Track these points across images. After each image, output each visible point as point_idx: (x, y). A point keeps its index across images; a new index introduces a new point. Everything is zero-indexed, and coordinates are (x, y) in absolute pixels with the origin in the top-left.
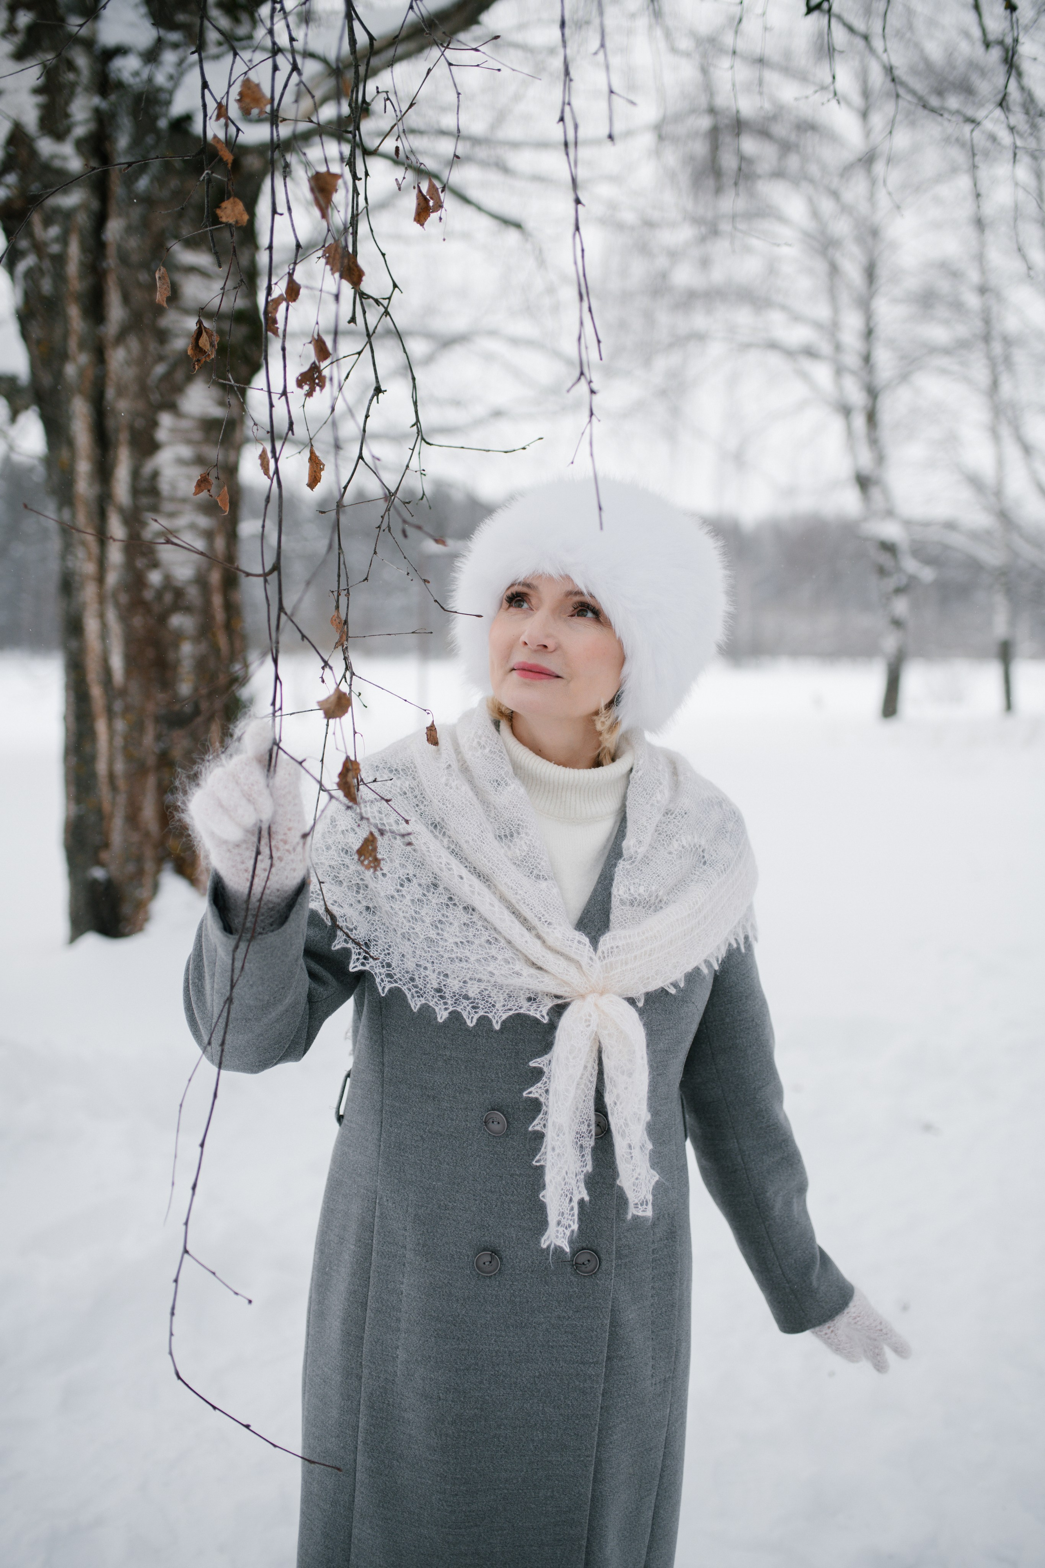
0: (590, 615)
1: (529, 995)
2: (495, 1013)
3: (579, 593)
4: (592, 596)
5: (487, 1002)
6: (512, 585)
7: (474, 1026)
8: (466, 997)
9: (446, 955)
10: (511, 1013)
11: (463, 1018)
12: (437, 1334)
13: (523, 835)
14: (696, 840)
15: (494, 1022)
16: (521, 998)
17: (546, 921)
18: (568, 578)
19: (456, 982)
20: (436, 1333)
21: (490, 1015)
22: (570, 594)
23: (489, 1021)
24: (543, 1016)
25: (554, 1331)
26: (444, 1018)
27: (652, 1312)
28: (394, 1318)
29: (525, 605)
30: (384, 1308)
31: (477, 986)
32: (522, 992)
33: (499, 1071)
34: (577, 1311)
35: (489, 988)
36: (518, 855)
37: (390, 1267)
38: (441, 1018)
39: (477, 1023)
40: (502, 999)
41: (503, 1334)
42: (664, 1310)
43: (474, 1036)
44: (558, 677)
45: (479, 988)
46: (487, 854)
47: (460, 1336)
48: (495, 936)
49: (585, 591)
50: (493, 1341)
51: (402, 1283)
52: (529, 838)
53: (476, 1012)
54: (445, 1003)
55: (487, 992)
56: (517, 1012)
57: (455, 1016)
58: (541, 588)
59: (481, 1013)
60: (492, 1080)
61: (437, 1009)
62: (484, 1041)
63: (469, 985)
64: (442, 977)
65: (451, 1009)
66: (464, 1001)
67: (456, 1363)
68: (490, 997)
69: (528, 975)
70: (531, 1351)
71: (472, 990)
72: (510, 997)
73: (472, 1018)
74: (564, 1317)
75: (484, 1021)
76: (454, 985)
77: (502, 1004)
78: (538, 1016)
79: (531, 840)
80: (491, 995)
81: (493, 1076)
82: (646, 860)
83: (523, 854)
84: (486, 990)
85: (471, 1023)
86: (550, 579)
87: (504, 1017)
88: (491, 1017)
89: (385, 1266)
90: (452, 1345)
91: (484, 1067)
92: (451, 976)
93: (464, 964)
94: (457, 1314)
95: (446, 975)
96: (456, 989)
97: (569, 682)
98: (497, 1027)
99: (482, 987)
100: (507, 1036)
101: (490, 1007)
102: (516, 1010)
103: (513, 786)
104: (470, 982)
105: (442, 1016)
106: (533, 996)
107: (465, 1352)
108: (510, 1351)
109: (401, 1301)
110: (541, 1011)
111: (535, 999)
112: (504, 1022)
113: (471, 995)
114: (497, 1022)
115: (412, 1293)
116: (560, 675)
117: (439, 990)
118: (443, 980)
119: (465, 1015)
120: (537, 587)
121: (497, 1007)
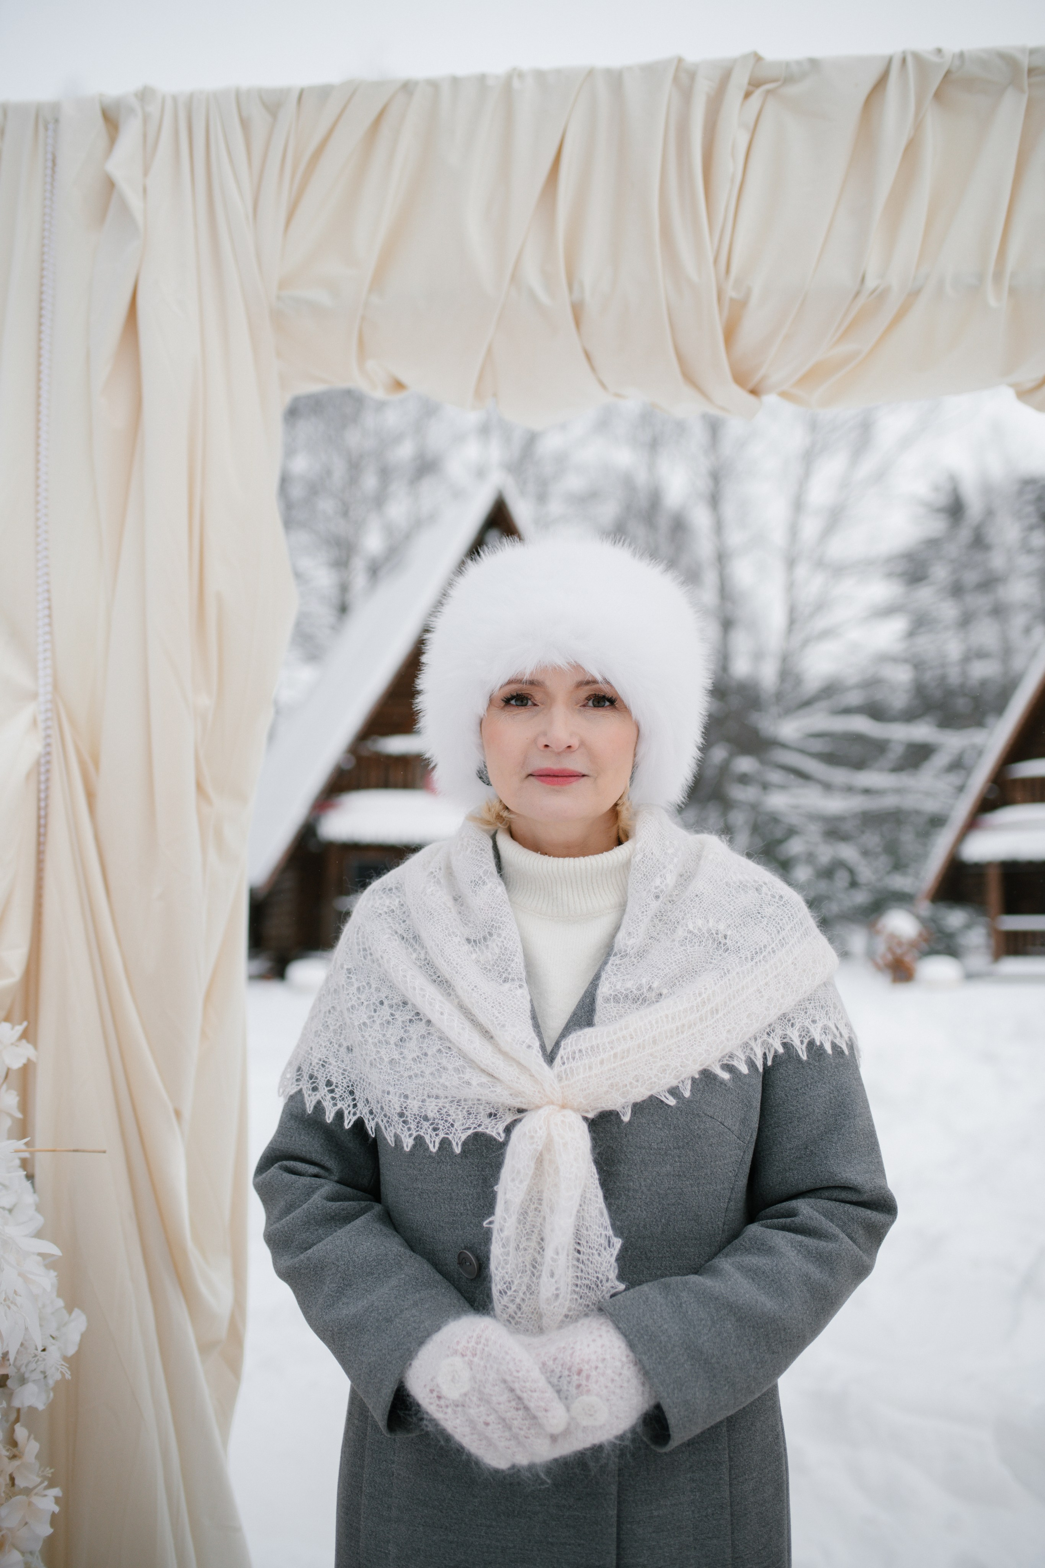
0: (607, 703)
1: (489, 1111)
2: (455, 1134)
3: (595, 682)
4: (608, 683)
5: (446, 1121)
6: (510, 682)
7: (437, 1151)
8: (426, 1118)
9: (406, 1074)
10: (470, 1132)
11: (425, 1143)
12: (425, 1522)
13: (495, 937)
14: (711, 924)
15: (454, 1144)
16: (482, 1115)
17: (499, 1024)
18: (578, 668)
19: (415, 1102)
20: (423, 1520)
21: (450, 1137)
22: (581, 684)
23: (450, 1143)
24: (499, 1134)
25: (554, 1523)
26: (410, 1145)
27: (693, 1511)
28: (386, 1506)
29: (530, 703)
30: (377, 1494)
31: (434, 1104)
32: (481, 1107)
33: (467, 1202)
34: (579, 1499)
35: (447, 1105)
36: (490, 959)
37: (382, 1443)
38: (407, 1146)
39: (439, 1148)
40: (460, 1117)
41: (494, 1523)
42: (709, 1511)
43: (438, 1163)
44: (584, 776)
45: (437, 1106)
46: (447, 958)
47: (448, 1525)
48: (447, 1045)
49: (599, 678)
50: (483, 1534)
51: (393, 1463)
52: (500, 940)
53: (437, 1135)
54: (409, 1129)
55: (445, 1110)
56: (475, 1130)
57: (419, 1141)
58: (548, 683)
59: (442, 1135)
60: (461, 1214)
61: (403, 1136)
62: (449, 1167)
63: (427, 1104)
64: (402, 1099)
65: (415, 1134)
66: (425, 1123)
67: (445, 1559)
68: (449, 1115)
69: (478, 1085)
70: (527, 1547)
71: (430, 1108)
72: (470, 1114)
73: (434, 1142)
74: (564, 1506)
75: (445, 1144)
76: (414, 1106)
77: (461, 1122)
78: (494, 1134)
79: (503, 942)
80: (450, 1113)
81: (462, 1208)
82: (641, 954)
83: (495, 958)
84: (444, 1107)
85: (434, 1149)
86: (557, 670)
87: (464, 1137)
88: (451, 1139)
89: (378, 1442)
90: (440, 1536)
91: (451, 1199)
92: (411, 1096)
93: (420, 1080)
94: (443, 1498)
95: (406, 1097)
96: (416, 1111)
97: (596, 779)
98: (458, 1150)
99: (440, 1105)
100: (472, 1161)
101: (449, 1127)
102: (475, 1128)
103: (489, 885)
104: (428, 1100)
105: (408, 1143)
106: (493, 1111)
107: (454, 1546)
108: (502, 1547)
109: (392, 1483)
110: (497, 1129)
111: (495, 1115)
112: (465, 1144)
113: (431, 1115)
114: (457, 1144)
115: (401, 1472)
116: (586, 774)
117: (401, 1115)
118: (404, 1102)
119: (427, 1139)
120: (543, 683)
121: (455, 1126)
